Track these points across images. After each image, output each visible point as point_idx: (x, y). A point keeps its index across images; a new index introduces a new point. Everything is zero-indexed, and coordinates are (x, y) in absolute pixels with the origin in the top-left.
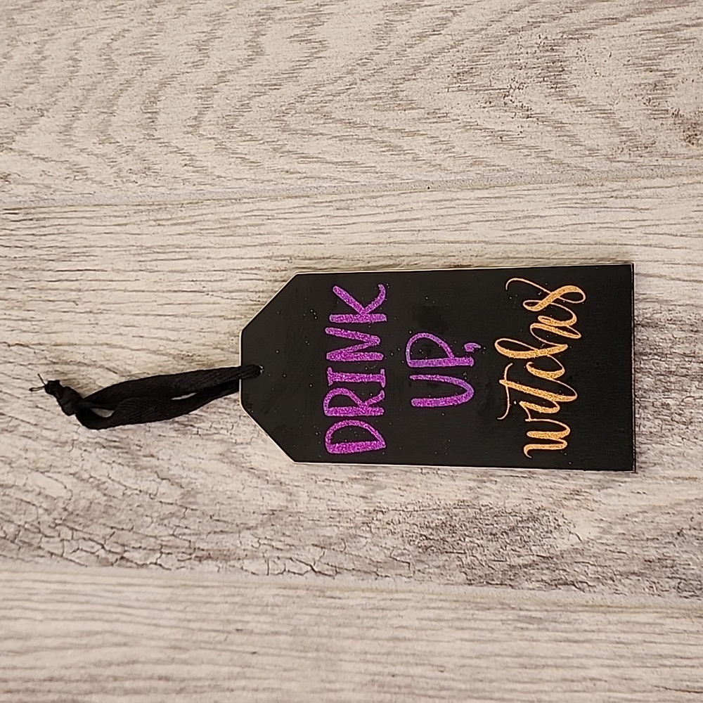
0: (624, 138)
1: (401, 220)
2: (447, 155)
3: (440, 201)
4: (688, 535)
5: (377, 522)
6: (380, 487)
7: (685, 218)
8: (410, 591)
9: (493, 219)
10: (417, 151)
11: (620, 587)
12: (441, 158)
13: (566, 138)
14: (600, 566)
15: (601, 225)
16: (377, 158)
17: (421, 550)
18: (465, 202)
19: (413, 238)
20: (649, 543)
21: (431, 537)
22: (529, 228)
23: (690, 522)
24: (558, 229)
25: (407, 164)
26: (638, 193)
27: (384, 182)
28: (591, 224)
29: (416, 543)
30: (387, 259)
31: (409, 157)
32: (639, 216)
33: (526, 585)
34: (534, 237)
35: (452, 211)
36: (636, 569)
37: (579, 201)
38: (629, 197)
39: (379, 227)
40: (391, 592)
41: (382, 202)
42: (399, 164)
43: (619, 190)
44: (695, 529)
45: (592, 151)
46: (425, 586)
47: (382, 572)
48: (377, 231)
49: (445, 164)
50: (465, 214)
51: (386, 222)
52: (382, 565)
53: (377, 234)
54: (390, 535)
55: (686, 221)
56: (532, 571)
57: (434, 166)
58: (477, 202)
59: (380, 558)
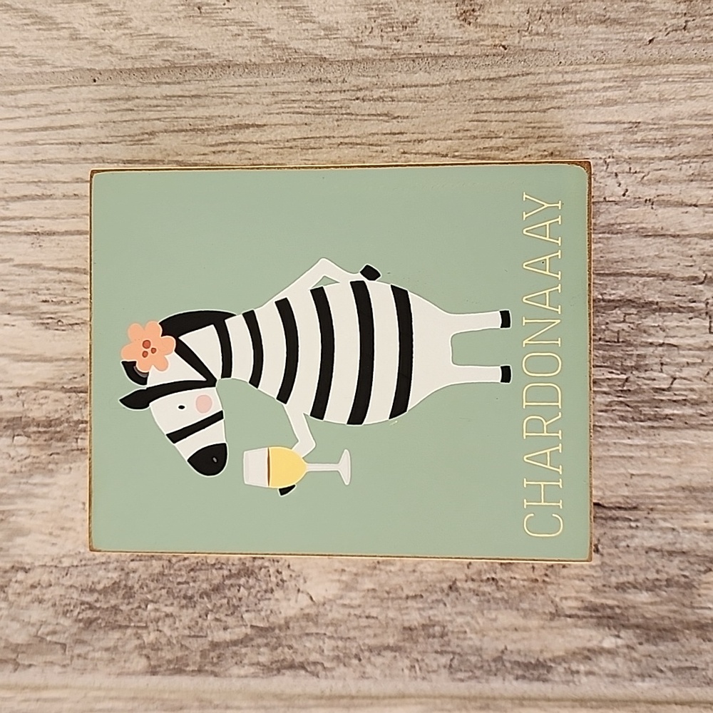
0: (374, 13)
1: (52, 128)
2: (120, 32)
3: (112, 99)
4: (464, 589)
5: (17, 585)
6: (21, 532)
7: (459, 131)
8: (66, 687)
9: (189, 128)
10: (76, 26)
11: (369, 669)
12: (112, 36)
13: (292, 12)
14: (341, 638)
15: (342, 140)
16: (16, 34)
17: (81, 625)
18: (148, 102)
19: (72, 155)
20: (410, 603)
21: (98, 605)
22: (240, 143)
23: (467, 571)
24: (282, 145)
25: (61, 43)
26: (394, 94)
27: (28, 70)
28: (329, 137)
29: (75, 613)
30: (32, 187)
31: (65, 33)
32: (394, 126)
33: (236, 670)
34: (248, 155)
35: (129, 116)
36: (391, 642)
37: (310, 104)
38: (381, 99)
39: (20, 138)
40: (37, 688)
41: (24, 99)
42: (50, 43)
43: (367, 89)
44: (473, 580)
45: (330, 31)
46: (87, 679)
47: (24, 660)
48: (17, 144)
49: (117, 45)
50: (148, 120)
51: (31, 130)
52: (24, 649)
53: (16, 148)
54: (36, 604)
55: (460, 135)
56: (244, 650)
57: (101, 47)
58: (165, 102)
59: (20, 638)
